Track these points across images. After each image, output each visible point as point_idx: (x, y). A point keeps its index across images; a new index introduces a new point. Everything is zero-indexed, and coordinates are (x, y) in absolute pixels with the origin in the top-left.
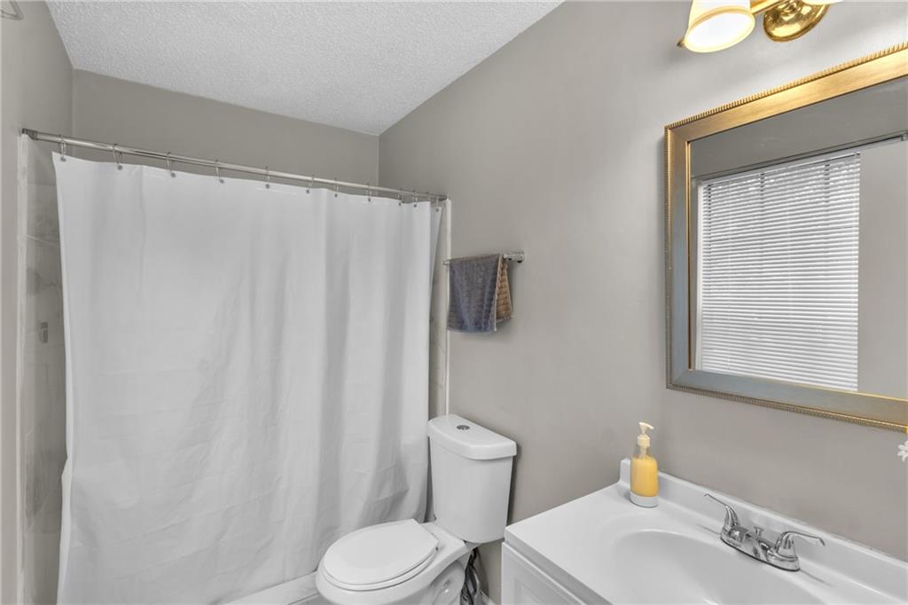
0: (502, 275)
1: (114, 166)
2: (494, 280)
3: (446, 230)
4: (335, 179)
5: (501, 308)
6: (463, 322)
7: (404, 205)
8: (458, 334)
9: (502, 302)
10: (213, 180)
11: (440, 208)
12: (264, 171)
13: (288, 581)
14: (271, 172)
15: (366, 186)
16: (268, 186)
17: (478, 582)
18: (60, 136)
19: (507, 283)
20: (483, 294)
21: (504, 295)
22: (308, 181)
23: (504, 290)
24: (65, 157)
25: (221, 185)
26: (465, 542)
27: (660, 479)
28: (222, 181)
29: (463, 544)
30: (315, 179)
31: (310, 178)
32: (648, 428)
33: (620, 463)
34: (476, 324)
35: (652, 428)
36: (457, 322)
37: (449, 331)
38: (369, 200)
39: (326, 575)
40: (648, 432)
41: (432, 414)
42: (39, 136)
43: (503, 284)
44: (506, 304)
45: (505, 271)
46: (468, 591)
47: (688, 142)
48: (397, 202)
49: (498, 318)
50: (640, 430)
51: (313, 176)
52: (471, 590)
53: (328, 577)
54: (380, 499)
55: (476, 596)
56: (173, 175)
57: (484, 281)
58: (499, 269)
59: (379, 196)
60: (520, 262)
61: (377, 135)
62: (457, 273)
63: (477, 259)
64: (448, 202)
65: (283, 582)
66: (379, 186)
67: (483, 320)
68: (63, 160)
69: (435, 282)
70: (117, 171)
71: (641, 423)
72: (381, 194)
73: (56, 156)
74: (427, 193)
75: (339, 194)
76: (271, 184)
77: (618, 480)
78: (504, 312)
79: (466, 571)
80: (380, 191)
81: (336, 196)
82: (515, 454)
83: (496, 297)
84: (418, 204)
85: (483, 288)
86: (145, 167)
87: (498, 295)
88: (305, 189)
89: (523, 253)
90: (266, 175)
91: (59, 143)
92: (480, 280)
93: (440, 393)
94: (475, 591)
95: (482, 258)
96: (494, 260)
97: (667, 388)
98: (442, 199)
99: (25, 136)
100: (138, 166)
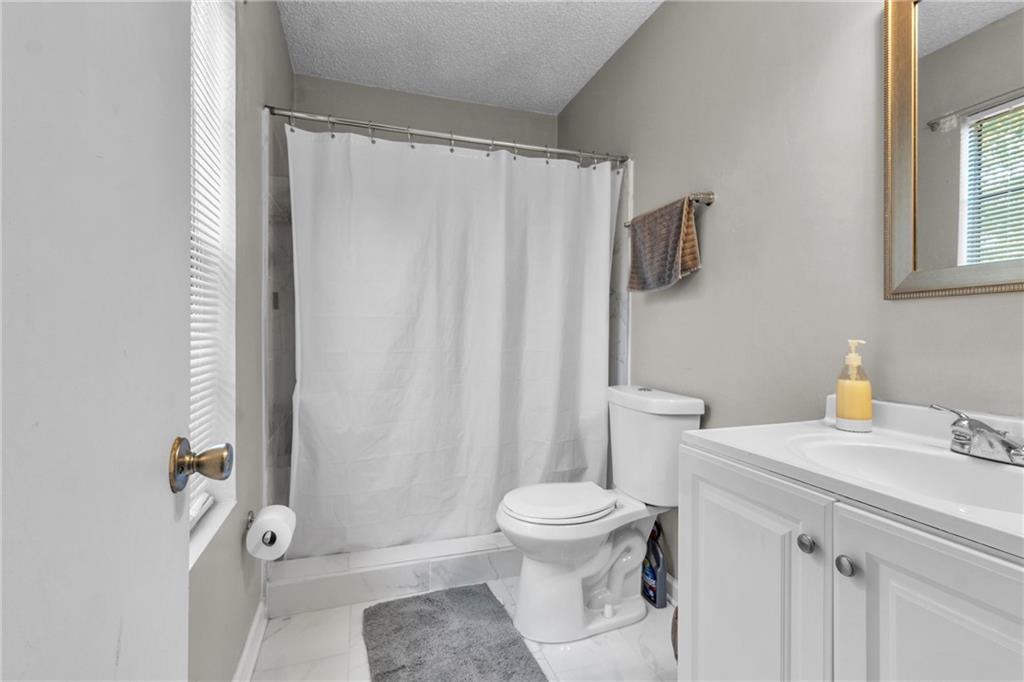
0: (688, 221)
1: (328, 135)
2: (679, 227)
3: (628, 193)
4: (514, 142)
5: (688, 258)
6: (645, 283)
7: (584, 170)
8: (640, 295)
9: (688, 251)
10: (405, 145)
11: (621, 170)
12: (448, 136)
13: (471, 536)
14: (455, 137)
15: (544, 149)
16: (452, 150)
17: (661, 556)
18: (290, 110)
19: (694, 229)
20: (667, 246)
21: (692, 243)
22: (490, 145)
23: (690, 237)
24: (294, 128)
25: (412, 150)
26: (647, 505)
27: (873, 405)
28: (413, 147)
29: (644, 506)
30: (495, 142)
31: (489, 142)
32: (859, 344)
33: (825, 399)
34: (660, 279)
35: (864, 342)
36: (639, 282)
37: (631, 293)
38: (547, 163)
39: (505, 509)
40: (859, 349)
41: (613, 380)
42: (276, 112)
43: (690, 230)
44: (693, 253)
45: (692, 216)
46: (651, 566)
47: (915, 3)
48: (576, 164)
49: (684, 270)
50: (850, 347)
51: (493, 139)
52: (654, 564)
53: (508, 511)
54: (558, 470)
55: (659, 570)
56: (373, 142)
57: (669, 232)
58: (685, 212)
59: (558, 158)
60: (708, 204)
61: (556, 114)
62: (639, 231)
63: (660, 210)
64: (631, 163)
65: (466, 536)
66: (559, 148)
67: (668, 272)
68: (292, 130)
69: (616, 251)
70: (330, 138)
71: (850, 341)
72: (560, 156)
73: (288, 127)
74: (608, 154)
75: (518, 157)
76: (454, 148)
77: (823, 417)
78: (690, 263)
79: (648, 543)
80: (558, 154)
81: (515, 158)
82: (703, 412)
83: (681, 244)
84: (598, 166)
85: (667, 240)
86: (352, 134)
87: (684, 242)
88: (486, 152)
89: (713, 194)
90: (451, 140)
91: (289, 117)
92: (664, 231)
93: (621, 367)
94: (658, 565)
95: (666, 207)
96: (679, 205)
97: (885, 299)
98: (623, 161)
99: (267, 110)
100: (347, 134)
